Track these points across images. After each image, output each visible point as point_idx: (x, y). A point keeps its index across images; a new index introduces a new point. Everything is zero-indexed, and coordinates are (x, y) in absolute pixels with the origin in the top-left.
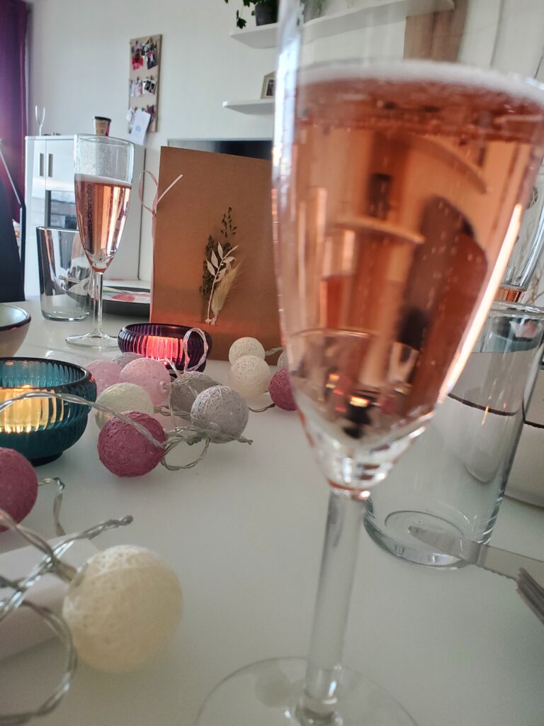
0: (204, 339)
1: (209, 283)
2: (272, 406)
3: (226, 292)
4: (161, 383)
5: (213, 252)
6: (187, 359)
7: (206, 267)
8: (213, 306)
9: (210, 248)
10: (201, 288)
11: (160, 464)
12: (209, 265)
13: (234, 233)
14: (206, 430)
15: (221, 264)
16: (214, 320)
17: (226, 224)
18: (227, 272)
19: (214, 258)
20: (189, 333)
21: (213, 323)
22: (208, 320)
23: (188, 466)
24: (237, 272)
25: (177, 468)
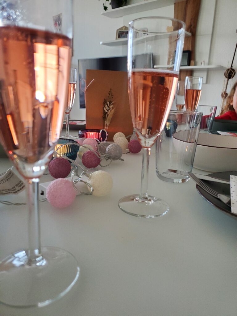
0: (106, 132)
1: (105, 115)
2: (129, 152)
3: (111, 118)
4: (95, 145)
5: (106, 104)
6: (101, 139)
7: (104, 110)
8: (107, 123)
9: (105, 103)
10: (102, 117)
11: (99, 165)
12: (105, 109)
13: (113, 97)
14: (111, 156)
15: (109, 108)
16: (107, 127)
17: (110, 94)
18: (111, 111)
19: (106, 106)
20: (101, 131)
21: (107, 129)
22: (105, 128)
23: (107, 166)
24: (114, 111)
25: (104, 166)
